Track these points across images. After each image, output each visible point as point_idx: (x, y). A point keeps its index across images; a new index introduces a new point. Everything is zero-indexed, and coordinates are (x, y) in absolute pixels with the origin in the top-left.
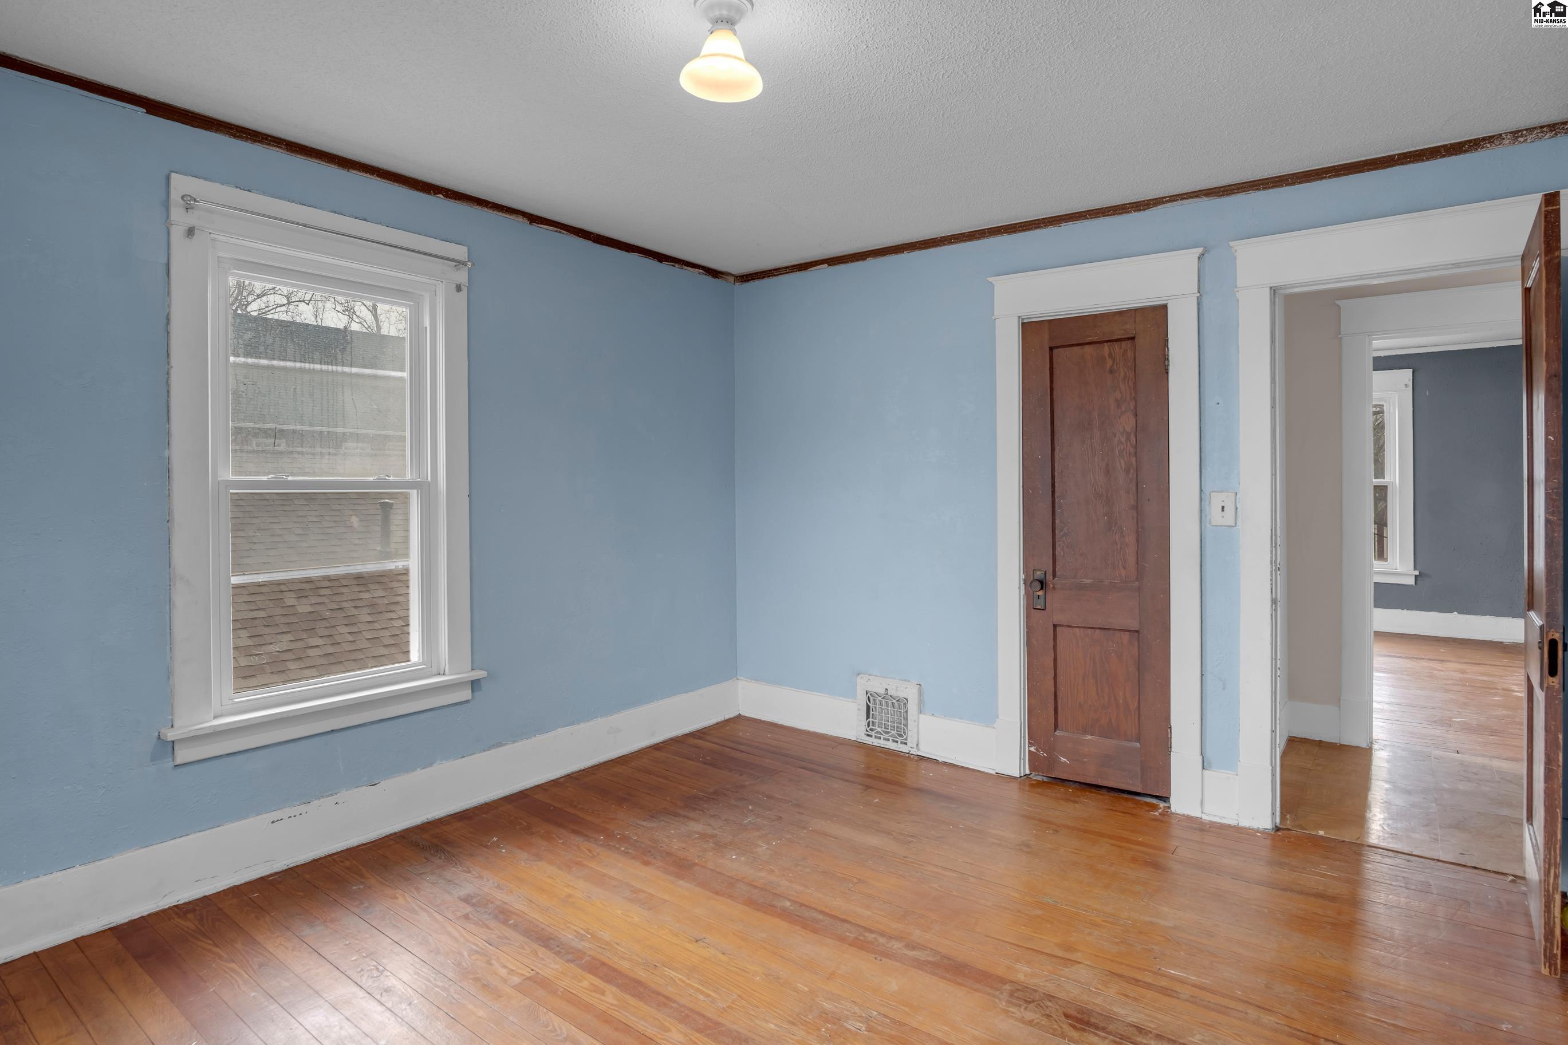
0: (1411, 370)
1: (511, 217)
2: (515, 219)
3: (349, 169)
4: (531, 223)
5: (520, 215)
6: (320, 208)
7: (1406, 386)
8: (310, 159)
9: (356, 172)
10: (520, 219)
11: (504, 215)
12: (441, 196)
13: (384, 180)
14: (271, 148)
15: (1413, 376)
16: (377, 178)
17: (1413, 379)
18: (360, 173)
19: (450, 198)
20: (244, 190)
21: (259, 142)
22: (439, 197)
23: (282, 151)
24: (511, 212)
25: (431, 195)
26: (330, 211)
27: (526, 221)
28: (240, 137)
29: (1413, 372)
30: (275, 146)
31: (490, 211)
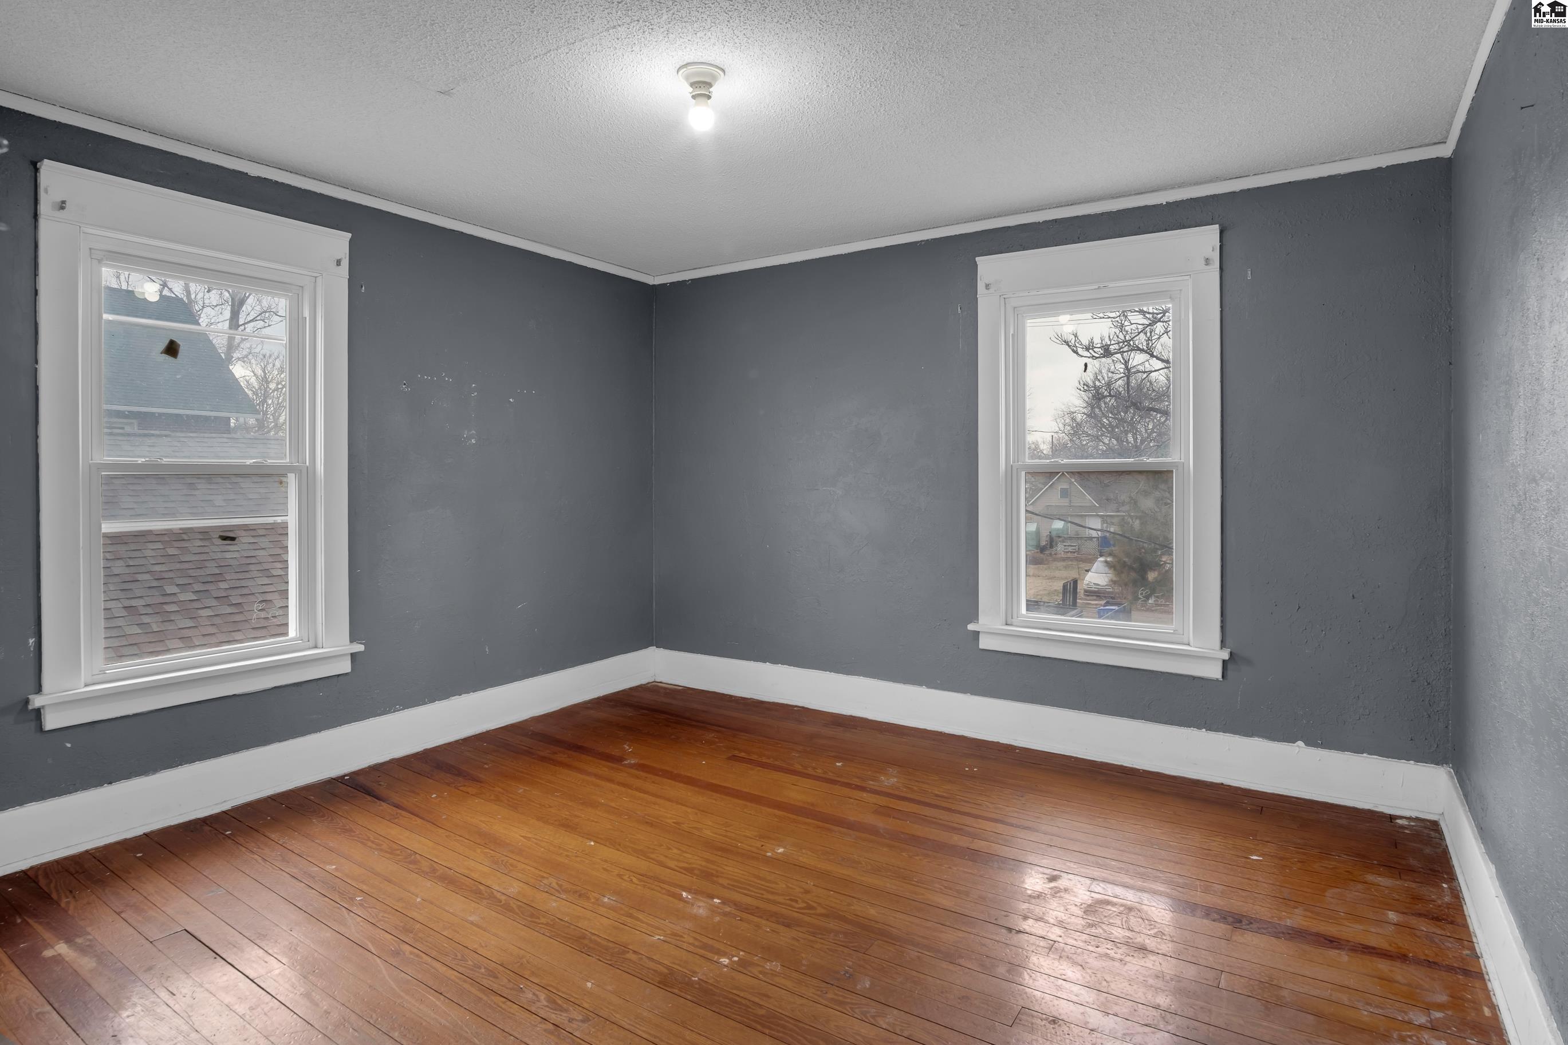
0: (1217, 226)
7: (1207, 261)
15: (1221, 241)
17: (1221, 247)
29: (1221, 232)
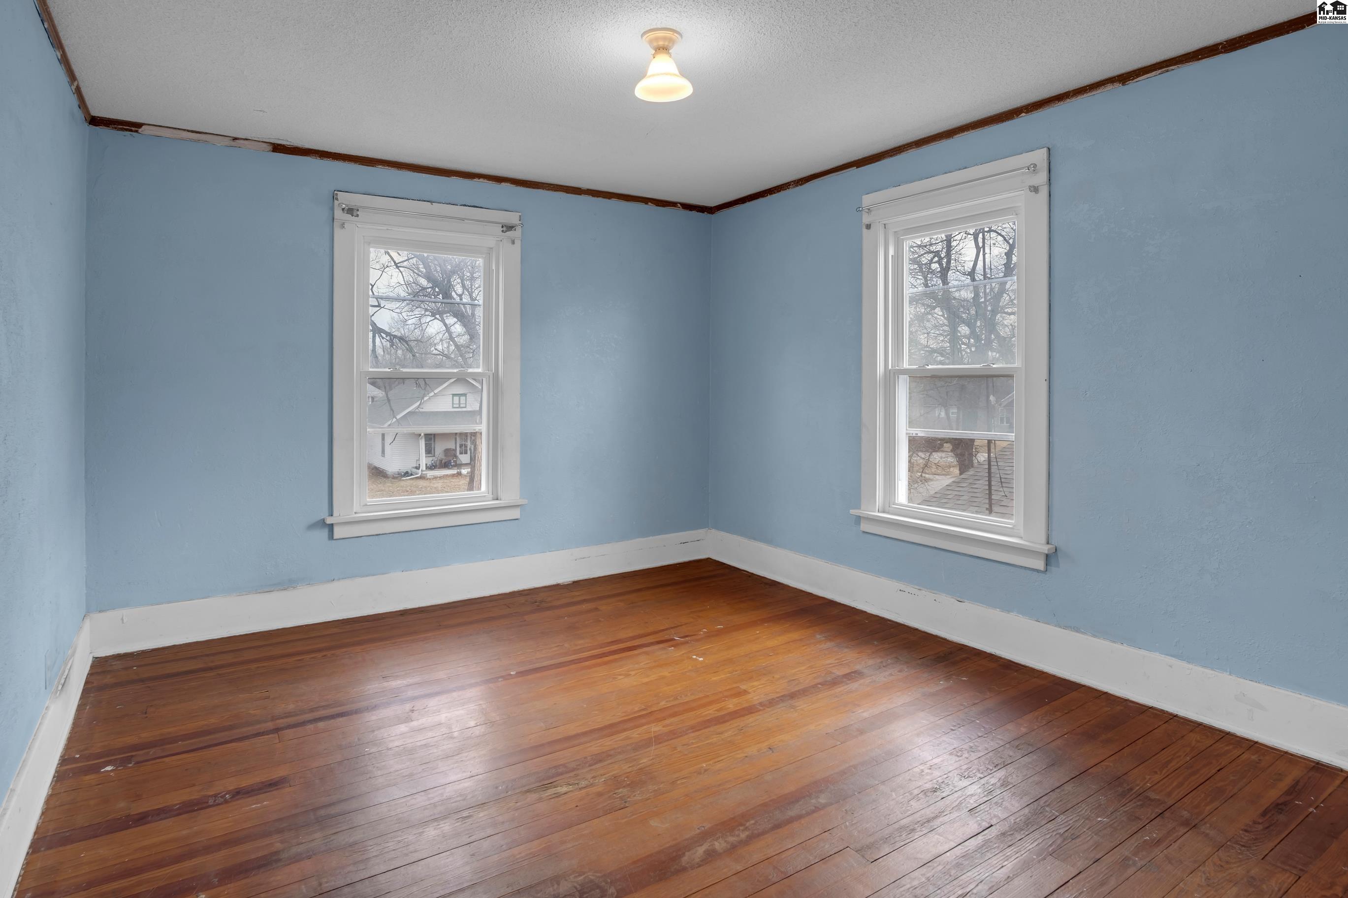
1: (1098, 92)
2: (1103, 90)
3: (953, 136)
4: (1124, 84)
5: (1108, 83)
6: (937, 175)
8: (929, 145)
9: (958, 136)
10: (1109, 87)
11: (1089, 94)
12: (1023, 114)
13: (977, 130)
14: (910, 151)
16: (972, 131)
18: (960, 135)
19: (1031, 111)
20: (897, 186)
21: (903, 151)
22: (1022, 116)
23: (914, 150)
24: (1096, 88)
25: (1015, 119)
26: (943, 174)
27: (1118, 86)
28: (894, 155)
30: (911, 149)
31: (1074, 99)
